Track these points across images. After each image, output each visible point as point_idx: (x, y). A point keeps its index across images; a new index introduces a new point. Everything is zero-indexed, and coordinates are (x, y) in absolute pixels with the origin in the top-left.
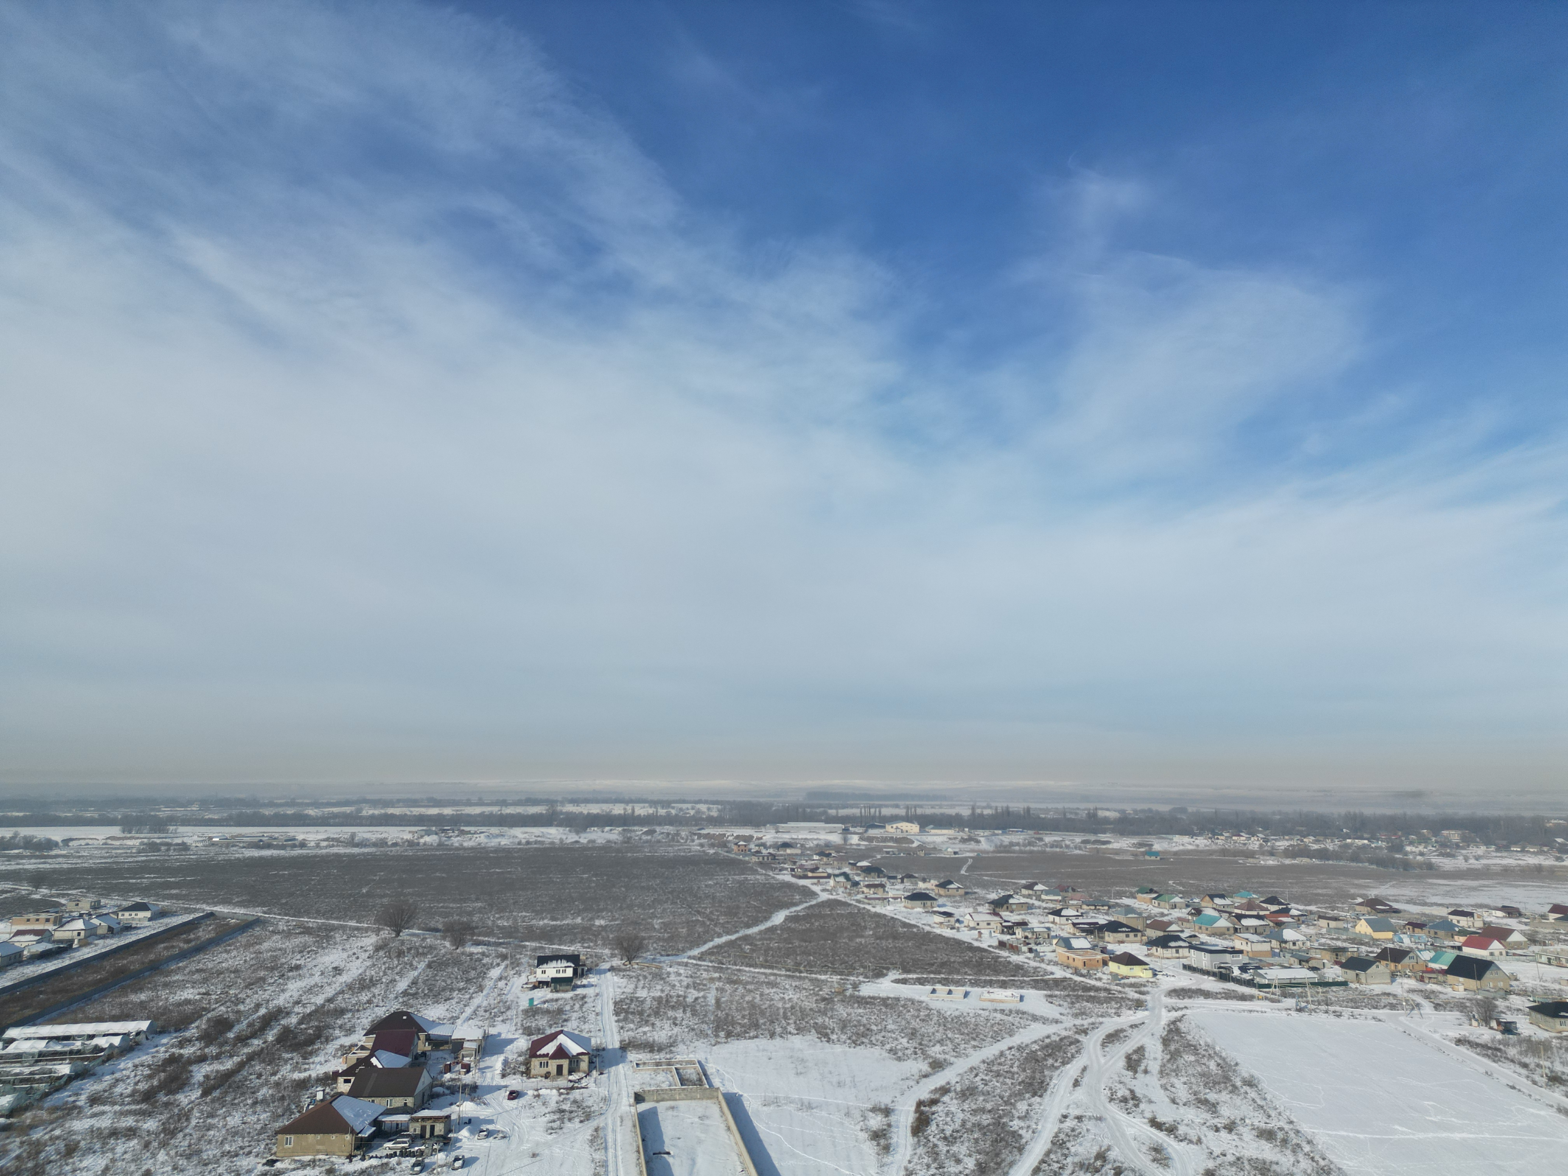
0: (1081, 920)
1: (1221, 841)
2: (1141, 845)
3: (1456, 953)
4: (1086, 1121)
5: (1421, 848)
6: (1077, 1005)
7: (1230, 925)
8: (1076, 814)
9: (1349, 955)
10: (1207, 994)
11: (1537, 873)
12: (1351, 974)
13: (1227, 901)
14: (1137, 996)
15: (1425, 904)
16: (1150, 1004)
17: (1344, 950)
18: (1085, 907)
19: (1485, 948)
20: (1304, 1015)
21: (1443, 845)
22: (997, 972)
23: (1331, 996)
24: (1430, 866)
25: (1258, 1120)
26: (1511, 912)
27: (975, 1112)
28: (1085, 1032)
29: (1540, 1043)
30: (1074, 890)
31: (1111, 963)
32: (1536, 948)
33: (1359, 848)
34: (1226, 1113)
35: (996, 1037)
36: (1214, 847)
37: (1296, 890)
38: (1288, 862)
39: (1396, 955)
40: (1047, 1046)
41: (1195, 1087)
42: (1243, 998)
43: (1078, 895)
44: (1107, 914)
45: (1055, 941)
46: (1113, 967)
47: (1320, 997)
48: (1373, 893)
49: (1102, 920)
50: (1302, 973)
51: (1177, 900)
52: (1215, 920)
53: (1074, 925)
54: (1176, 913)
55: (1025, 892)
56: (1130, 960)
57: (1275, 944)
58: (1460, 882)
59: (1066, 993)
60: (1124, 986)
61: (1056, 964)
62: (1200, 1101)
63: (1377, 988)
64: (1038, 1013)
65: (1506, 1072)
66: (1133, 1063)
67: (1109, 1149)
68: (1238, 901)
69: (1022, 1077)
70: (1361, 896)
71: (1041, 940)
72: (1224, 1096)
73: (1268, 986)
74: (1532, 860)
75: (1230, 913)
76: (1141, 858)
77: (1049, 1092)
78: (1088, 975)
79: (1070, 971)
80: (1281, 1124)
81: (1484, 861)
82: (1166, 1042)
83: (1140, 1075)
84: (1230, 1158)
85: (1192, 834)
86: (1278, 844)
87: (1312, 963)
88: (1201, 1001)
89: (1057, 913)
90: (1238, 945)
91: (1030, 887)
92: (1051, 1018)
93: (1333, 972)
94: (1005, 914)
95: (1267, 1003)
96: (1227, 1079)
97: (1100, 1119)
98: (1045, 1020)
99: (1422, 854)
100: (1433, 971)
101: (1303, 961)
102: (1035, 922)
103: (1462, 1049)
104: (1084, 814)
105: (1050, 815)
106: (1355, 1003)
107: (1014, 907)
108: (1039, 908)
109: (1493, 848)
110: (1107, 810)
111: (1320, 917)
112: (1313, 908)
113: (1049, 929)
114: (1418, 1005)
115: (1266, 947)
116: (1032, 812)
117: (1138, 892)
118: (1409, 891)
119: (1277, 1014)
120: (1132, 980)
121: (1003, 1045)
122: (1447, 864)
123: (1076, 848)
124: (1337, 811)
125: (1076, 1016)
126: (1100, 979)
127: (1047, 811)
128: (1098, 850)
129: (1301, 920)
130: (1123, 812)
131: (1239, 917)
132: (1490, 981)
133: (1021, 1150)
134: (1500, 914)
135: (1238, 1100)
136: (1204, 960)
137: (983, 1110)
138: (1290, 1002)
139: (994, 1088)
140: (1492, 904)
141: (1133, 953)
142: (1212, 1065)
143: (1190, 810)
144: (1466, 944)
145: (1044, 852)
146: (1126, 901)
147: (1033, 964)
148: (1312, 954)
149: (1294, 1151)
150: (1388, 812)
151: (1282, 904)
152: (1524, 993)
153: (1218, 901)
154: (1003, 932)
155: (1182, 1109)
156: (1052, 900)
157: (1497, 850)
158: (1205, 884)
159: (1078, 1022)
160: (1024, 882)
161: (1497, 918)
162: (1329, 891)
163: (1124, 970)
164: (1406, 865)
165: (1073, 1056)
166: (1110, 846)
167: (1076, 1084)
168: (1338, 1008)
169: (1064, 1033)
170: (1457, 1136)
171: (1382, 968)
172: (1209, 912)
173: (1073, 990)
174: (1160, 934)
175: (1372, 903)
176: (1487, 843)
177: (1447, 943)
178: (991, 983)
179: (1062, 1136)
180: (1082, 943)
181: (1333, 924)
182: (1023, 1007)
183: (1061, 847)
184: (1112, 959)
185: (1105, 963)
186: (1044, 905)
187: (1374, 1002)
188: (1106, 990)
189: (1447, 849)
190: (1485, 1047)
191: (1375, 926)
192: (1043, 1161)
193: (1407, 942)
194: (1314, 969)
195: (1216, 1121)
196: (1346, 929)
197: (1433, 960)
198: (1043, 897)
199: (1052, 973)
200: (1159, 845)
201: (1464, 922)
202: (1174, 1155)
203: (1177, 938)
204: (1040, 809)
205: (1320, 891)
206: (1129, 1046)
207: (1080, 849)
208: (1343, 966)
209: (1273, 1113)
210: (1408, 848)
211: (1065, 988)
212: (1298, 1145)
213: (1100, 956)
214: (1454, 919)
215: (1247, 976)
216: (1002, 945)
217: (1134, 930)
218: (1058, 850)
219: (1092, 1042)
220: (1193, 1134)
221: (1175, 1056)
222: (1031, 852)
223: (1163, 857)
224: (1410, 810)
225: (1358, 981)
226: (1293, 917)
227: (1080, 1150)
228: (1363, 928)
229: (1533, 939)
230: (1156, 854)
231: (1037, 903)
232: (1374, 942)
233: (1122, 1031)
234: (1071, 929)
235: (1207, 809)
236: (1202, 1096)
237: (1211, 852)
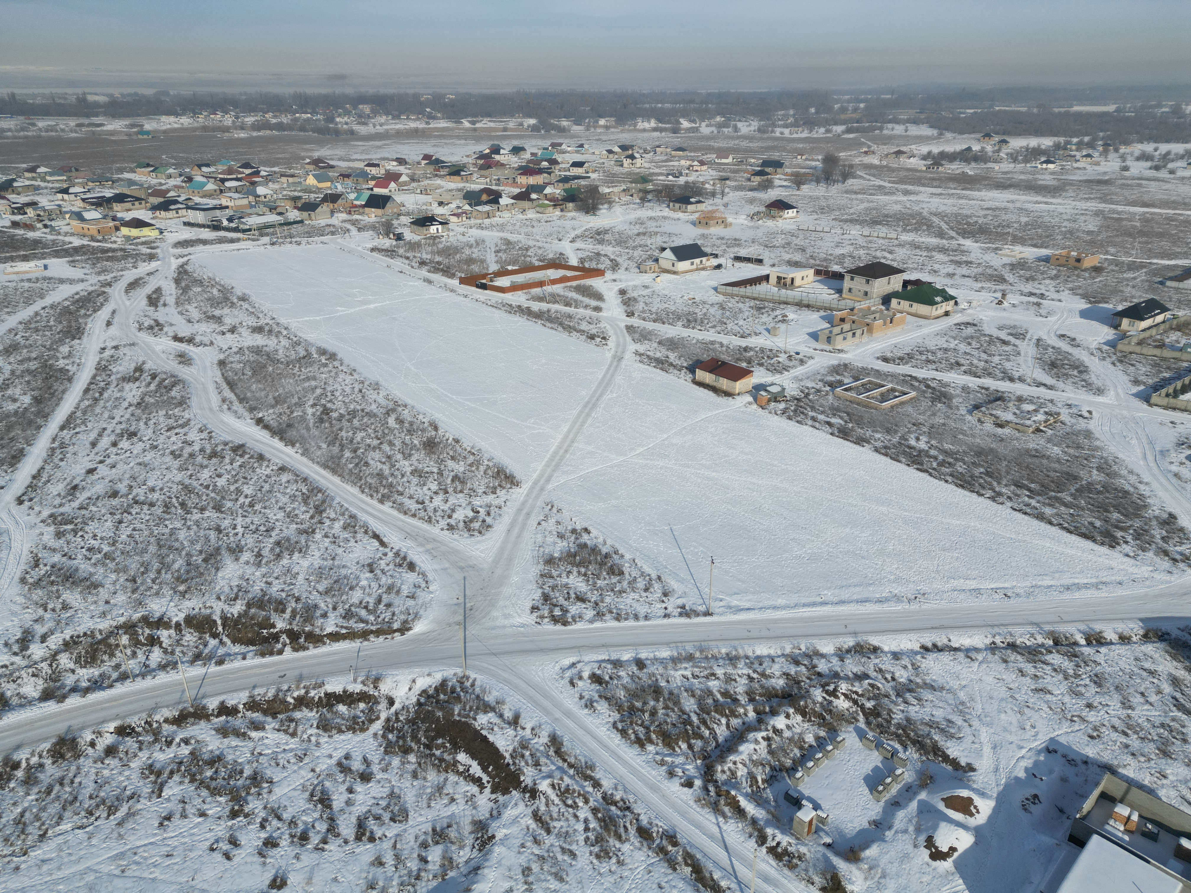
0: (88, 196)
1: (201, 119)
2: (133, 126)
3: (370, 192)
4: (122, 349)
5: (346, 119)
6: (99, 265)
7: (216, 187)
8: (66, 99)
9: (303, 201)
10: (205, 242)
11: (415, 134)
12: (305, 214)
13: (212, 169)
14: (149, 251)
15: (350, 160)
16: (161, 256)
17: (299, 198)
18: (90, 184)
19: (386, 187)
20: (276, 247)
21: (360, 116)
22: (16, 248)
23: (293, 231)
24: (352, 132)
25: (252, 322)
26: (401, 161)
27: (21, 362)
28: (109, 285)
29: (415, 243)
30: (77, 170)
31: (122, 228)
32: (414, 185)
33: (305, 120)
34: (229, 321)
35: (28, 301)
36: (196, 125)
37: (263, 156)
38: (255, 134)
39: (333, 198)
40: (78, 301)
41: (204, 309)
42: (232, 241)
43: (82, 174)
44: (112, 188)
45: (67, 216)
46: (125, 231)
47: (286, 233)
48: (316, 155)
49: (108, 193)
50: (272, 218)
51: (171, 171)
52: (204, 185)
53: (83, 200)
54: (172, 182)
55: (27, 175)
56: (138, 224)
57: (251, 198)
58: (371, 143)
59: (87, 257)
60: (137, 244)
61: (72, 234)
62: (209, 317)
63: (323, 222)
64: (63, 276)
65: (398, 263)
66: (154, 300)
67: (144, 363)
68: (221, 168)
69: (60, 327)
70: (309, 157)
71: (54, 216)
72: (226, 311)
73: (250, 230)
74: (413, 125)
75: (215, 178)
76: (135, 137)
77: (86, 334)
78: (104, 240)
79: (87, 239)
80: (267, 321)
81: (385, 127)
82: (177, 281)
83: (160, 308)
84: (235, 349)
85: (176, 115)
86: (246, 119)
87: (279, 210)
88: (201, 247)
89: (65, 191)
90: (224, 202)
91: (33, 170)
92: (76, 278)
93: (293, 215)
94: (12, 197)
95: (250, 242)
96: (227, 299)
97: (133, 344)
98: (71, 282)
99: (346, 123)
100: (356, 206)
101: (272, 209)
102: (44, 201)
103: (374, 254)
104: (73, 99)
105: (38, 101)
106: (309, 234)
107: (20, 189)
108: (46, 188)
109: (390, 117)
110: (96, 94)
111: (282, 175)
112: (276, 169)
113: (59, 206)
114: (348, 230)
115: (245, 202)
116: (17, 97)
117: (137, 167)
118: (339, 152)
119: (257, 249)
120: (143, 239)
121: (37, 306)
122: (362, 130)
123: (71, 131)
124: (287, 91)
125: (99, 273)
126: (115, 242)
127: (34, 96)
128: (93, 133)
129: (269, 179)
130: (111, 96)
131: (223, 181)
132: (390, 209)
133: (70, 380)
134: (395, 163)
135: (236, 312)
136: (199, 217)
137: (29, 359)
138: (266, 239)
139: (36, 341)
140: (390, 157)
141: (140, 218)
142: (215, 292)
143: (172, 93)
144: (376, 186)
145: (40, 137)
146: (127, 175)
147: (50, 237)
148: (278, 203)
149: (277, 336)
150: (324, 91)
151: (253, 168)
152: (408, 214)
153: (205, 169)
154: (13, 213)
155: (196, 326)
156: (58, 180)
157: (393, 119)
158: (193, 157)
159: (102, 278)
160: (25, 166)
161: (392, 166)
162: (287, 155)
163: (134, 232)
164: (337, 133)
165: (102, 304)
166: (104, 128)
167: (109, 324)
168: (298, 239)
169: (91, 289)
170: (372, 306)
171: (325, 208)
172: (199, 179)
173: (93, 254)
174: (161, 200)
175: (316, 162)
176: (387, 114)
177: (364, 186)
178: (12, 259)
179: (103, 363)
180: (92, 214)
181: (291, 180)
182: (48, 273)
183: (57, 131)
184: (122, 225)
185: (117, 229)
186: (50, 185)
187: (321, 232)
188: (121, 250)
189: (363, 119)
190: (387, 250)
191: (320, 178)
192: (91, 383)
193: (340, 188)
194: (280, 214)
195: (222, 328)
196: (300, 183)
197: (357, 199)
198: (48, 178)
199: (70, 243)
200: (149, 125)
201: (374, 171)
202: (194, 356)
203: (176, 202)
204: (26, 95)
205: (280, 156)
206: (149, 289)
207: (76, 132)
208: (299, 209)
209: (261, 315)
210: (338, 120)
211: (85, 254)
212: (279, 332)
213: (111, 224)
214: (368, 169)
215: (233, 225)
216: (15, 224)
217: (138, 199)
218: (54, 134)
219: (117, 292)
220: (206, 340)
221: (185, 290)
222: (26, 137)
223: (154, 135)
224: (339, 90)
225: (310, 219)
226: (262, 177)
227: (121, 369)
228: (311, 181)
229: (413, 179)
230: (148, 133)
231: (43, 184)
232: (319, 190)
233: (141, 279)
234: (81, 204)
235: (186, 92)
236: (210, 314)
237: (195, 129)
